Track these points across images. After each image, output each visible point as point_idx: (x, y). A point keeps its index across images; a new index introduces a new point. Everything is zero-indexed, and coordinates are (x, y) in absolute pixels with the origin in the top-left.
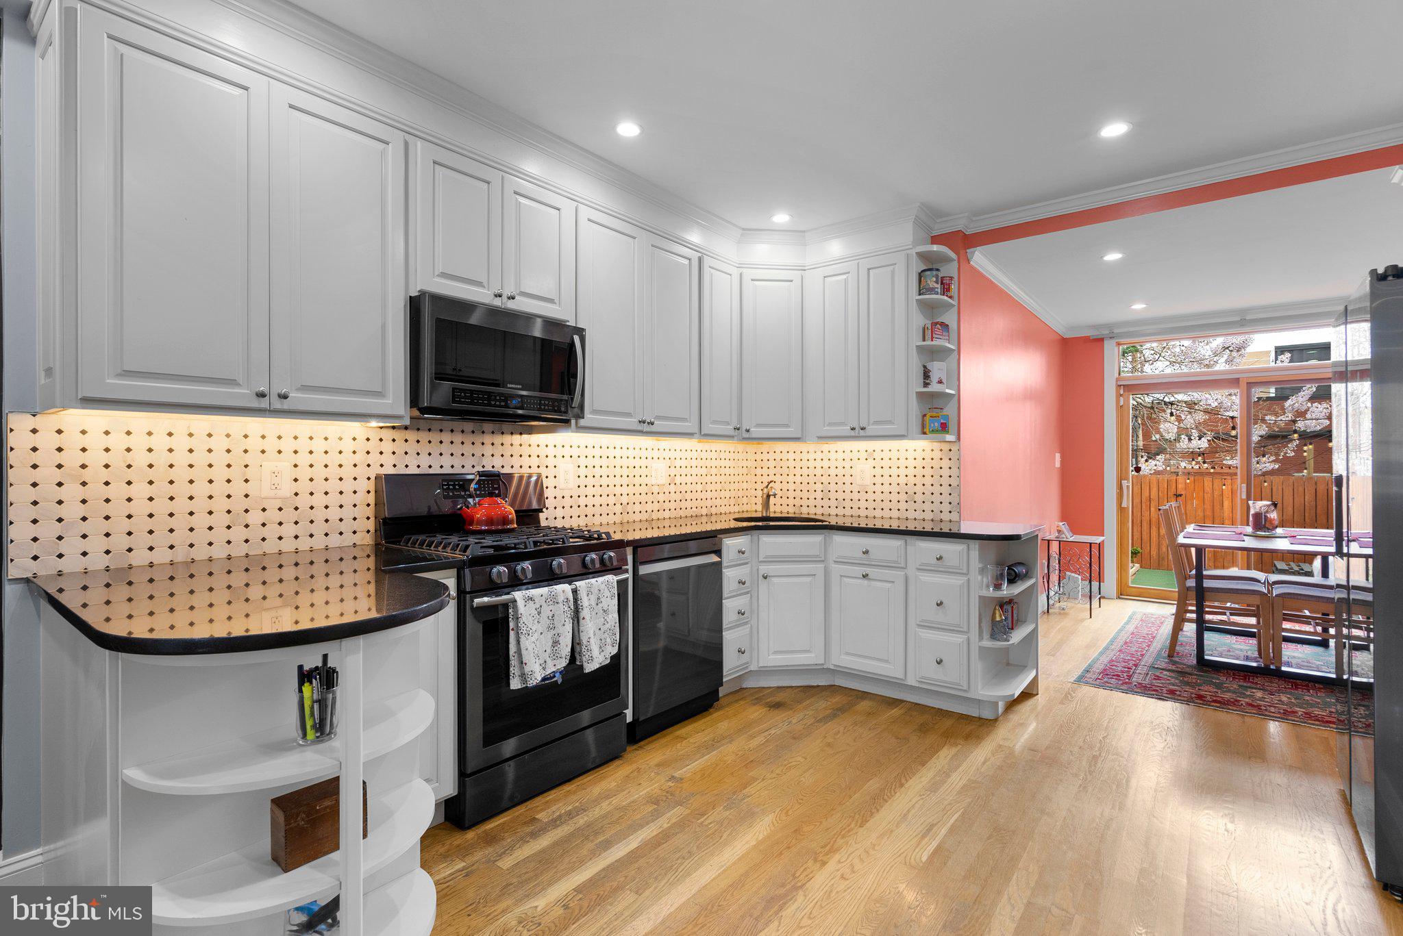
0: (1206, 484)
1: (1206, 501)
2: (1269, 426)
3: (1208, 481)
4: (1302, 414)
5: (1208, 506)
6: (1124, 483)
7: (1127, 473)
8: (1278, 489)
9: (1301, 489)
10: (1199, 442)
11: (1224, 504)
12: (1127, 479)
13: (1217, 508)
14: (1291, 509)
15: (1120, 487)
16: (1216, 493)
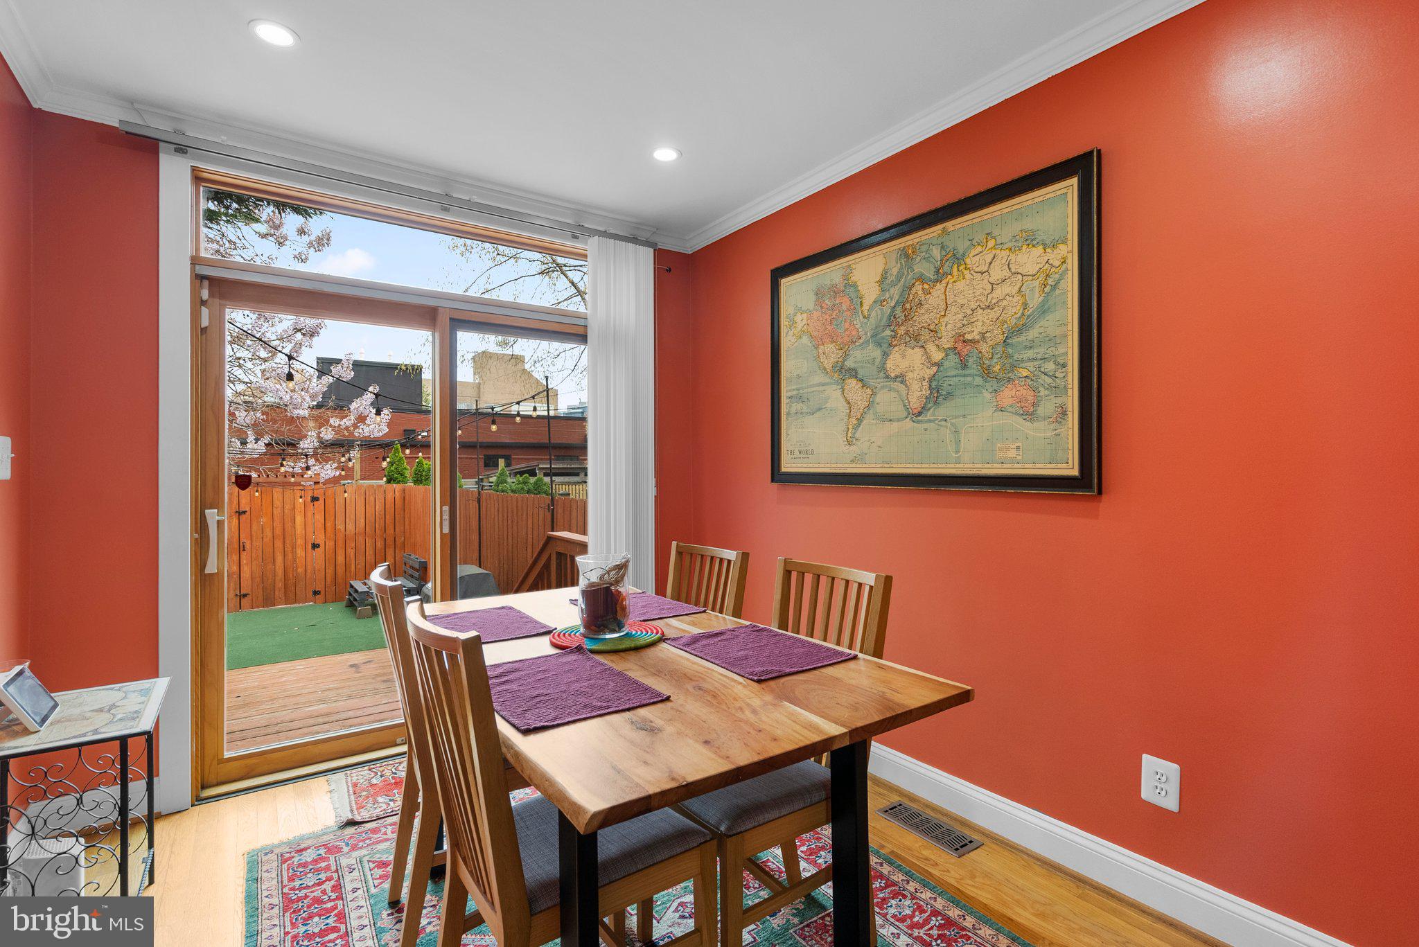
0: (275, 496)
1: (275, 518)
2: (334, 428)
3: (277, 492)
4: (362, 419)
5: (277, 524)
6: (212, 515)
7: (218, 490)
8: (351, 501)
9: (372, 498)
10: (256, 446)
11: (296, 520)
12: (217, 504)
13: (288, 525)
14: (363, 520)
15: (200, 526)
16: (287, 507)
